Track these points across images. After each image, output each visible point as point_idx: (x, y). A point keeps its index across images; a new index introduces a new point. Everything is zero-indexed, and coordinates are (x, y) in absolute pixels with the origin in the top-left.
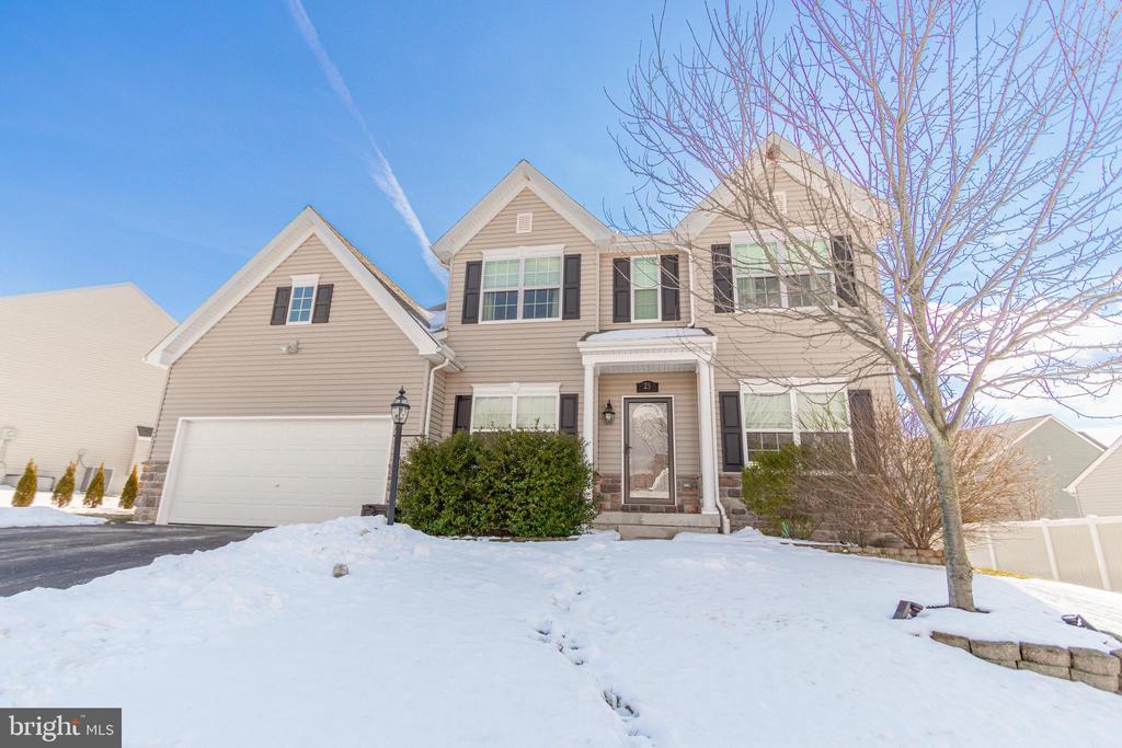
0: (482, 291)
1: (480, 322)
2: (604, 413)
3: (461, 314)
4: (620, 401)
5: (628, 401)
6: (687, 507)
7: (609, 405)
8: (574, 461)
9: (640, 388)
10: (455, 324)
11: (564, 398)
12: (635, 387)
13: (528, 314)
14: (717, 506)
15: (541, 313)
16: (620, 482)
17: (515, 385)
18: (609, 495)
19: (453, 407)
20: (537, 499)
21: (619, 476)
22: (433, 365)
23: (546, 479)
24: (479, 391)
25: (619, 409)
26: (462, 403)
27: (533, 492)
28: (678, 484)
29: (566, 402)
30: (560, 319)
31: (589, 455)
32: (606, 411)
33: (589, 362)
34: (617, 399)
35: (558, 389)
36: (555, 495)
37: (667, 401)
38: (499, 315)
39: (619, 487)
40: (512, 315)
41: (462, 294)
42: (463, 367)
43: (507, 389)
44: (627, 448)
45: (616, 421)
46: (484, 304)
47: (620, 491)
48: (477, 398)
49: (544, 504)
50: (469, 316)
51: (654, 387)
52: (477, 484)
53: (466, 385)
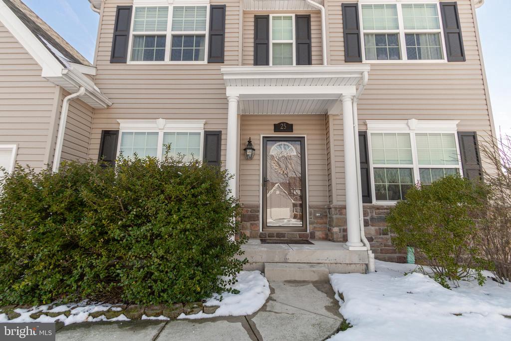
0: (132, 33)
1: (129, 62)
2: (245, 150)
3: (110, 54)
4: (259, 140)
5: (267, 140)
6: (318, 234)
7: (250, 142)
8: (214, 197)
9: (277, 128)
10: (104, 63)
11: (208, 134)
12: (273, 128)
13: (175, 56)
14: (362, 241)
15: (188, 56)
16: (259, 211)
17: (161, 122)
18: (248, 224)
19: (99, 141)
20: (161, 252)
21: (258, 207)
22: (65, 93)
23: (176, 223)
24: (125, 126)
25: (258, 145)
26: (108, 137)
27: (157, 242)
28: (310, 214)
29: (210, 138)
30: (206, 62)
31: (232, 189)
32: (246, 148)
33: (233, 93)
34: (257, 137)
35: (202, 126)
36: (189, 245)
37: (301, 140)
38: (148, 56)
39: (258, 217)
40: (160, 57)
41: (112, 36)
42: (110, 104)
43: (154, 125)
44: (265, 181)
45: (256, 157)
46: (134, 46)
47: (258, 220)
48: (123, 133)
49: (173, 258)
50: (118, 56)
51: (289, 128)
52: (82, 231)
53: (113, 121)
